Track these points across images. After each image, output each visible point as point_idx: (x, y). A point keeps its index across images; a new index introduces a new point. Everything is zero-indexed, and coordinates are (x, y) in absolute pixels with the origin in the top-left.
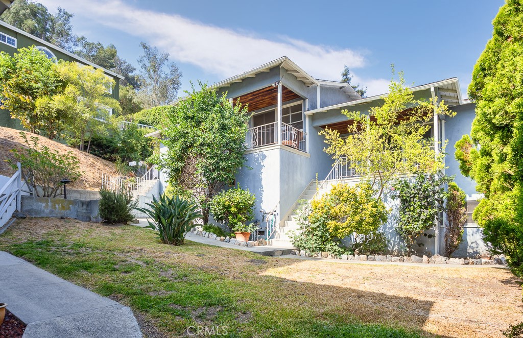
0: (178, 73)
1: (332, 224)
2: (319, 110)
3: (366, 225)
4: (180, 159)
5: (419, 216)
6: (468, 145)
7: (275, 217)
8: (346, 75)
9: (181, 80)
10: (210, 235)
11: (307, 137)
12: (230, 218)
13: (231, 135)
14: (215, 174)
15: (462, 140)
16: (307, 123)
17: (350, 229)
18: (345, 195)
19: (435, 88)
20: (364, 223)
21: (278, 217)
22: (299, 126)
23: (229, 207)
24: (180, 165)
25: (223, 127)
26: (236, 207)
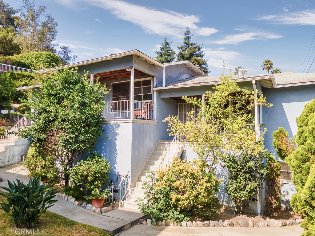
0: (54, 23)
1: (174, 196)
2: (164, 87)
3: (202, 198)
4: (44, 131)
5: (245, 187)
6: (283, 136)
7: (127, 179)
8: (188, 34)
9: (57, 28)
10: (69, 199)
11: (155, 107)
12: (88, 185)
13: (90, 112)
14: (75, 146)
15: (278, 131)
16: (155, 96)
17: (188, 201)
18: (185, 173)
19: (256, 81)
20: (200, 196)
21: (130, 180)
22: (149, 97)
23: (87, 176)
24: (43, 136)
25: (83, 105)
26: (93, 176)
